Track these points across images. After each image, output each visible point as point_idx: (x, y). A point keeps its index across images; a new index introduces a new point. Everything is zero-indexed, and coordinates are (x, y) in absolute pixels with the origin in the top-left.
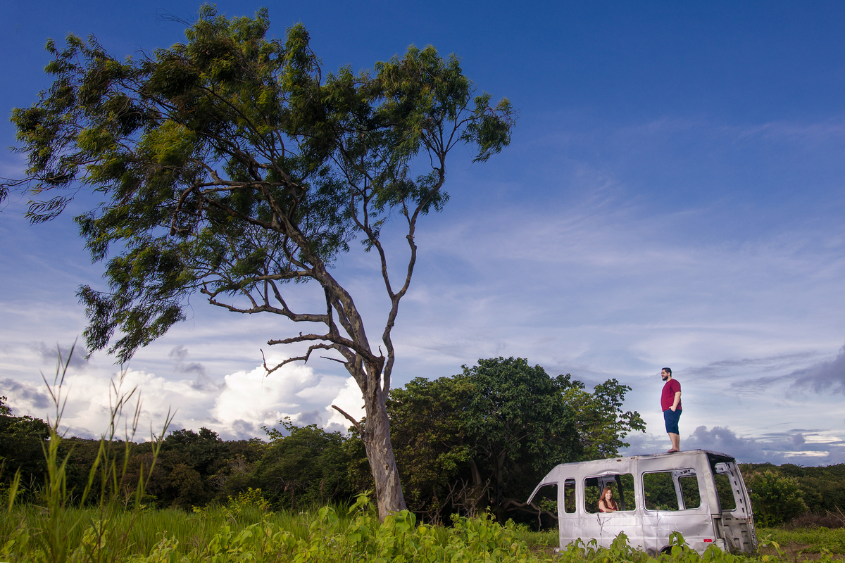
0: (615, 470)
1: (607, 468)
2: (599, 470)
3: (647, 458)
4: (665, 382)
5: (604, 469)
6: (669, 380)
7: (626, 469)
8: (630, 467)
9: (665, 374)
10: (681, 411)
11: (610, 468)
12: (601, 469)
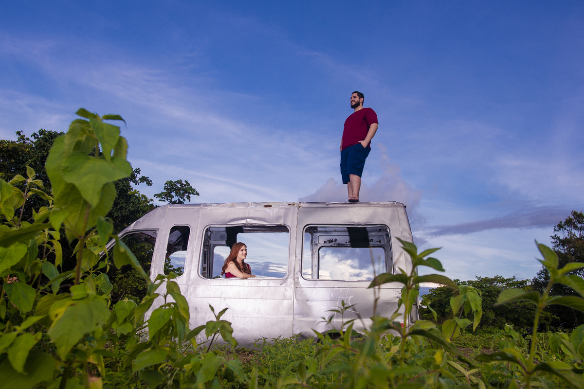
0: (260, 219)
1: (247, 215)
2: (232, 217)
3: (315, 205)
4: (353, 111)
5: (241, 216)
6: (359, 108)
7: (279, 218)
8: (286, 216)
9: (357, 99)
10: (370, 149)
11: (251, 215)
12: (237, 216)
